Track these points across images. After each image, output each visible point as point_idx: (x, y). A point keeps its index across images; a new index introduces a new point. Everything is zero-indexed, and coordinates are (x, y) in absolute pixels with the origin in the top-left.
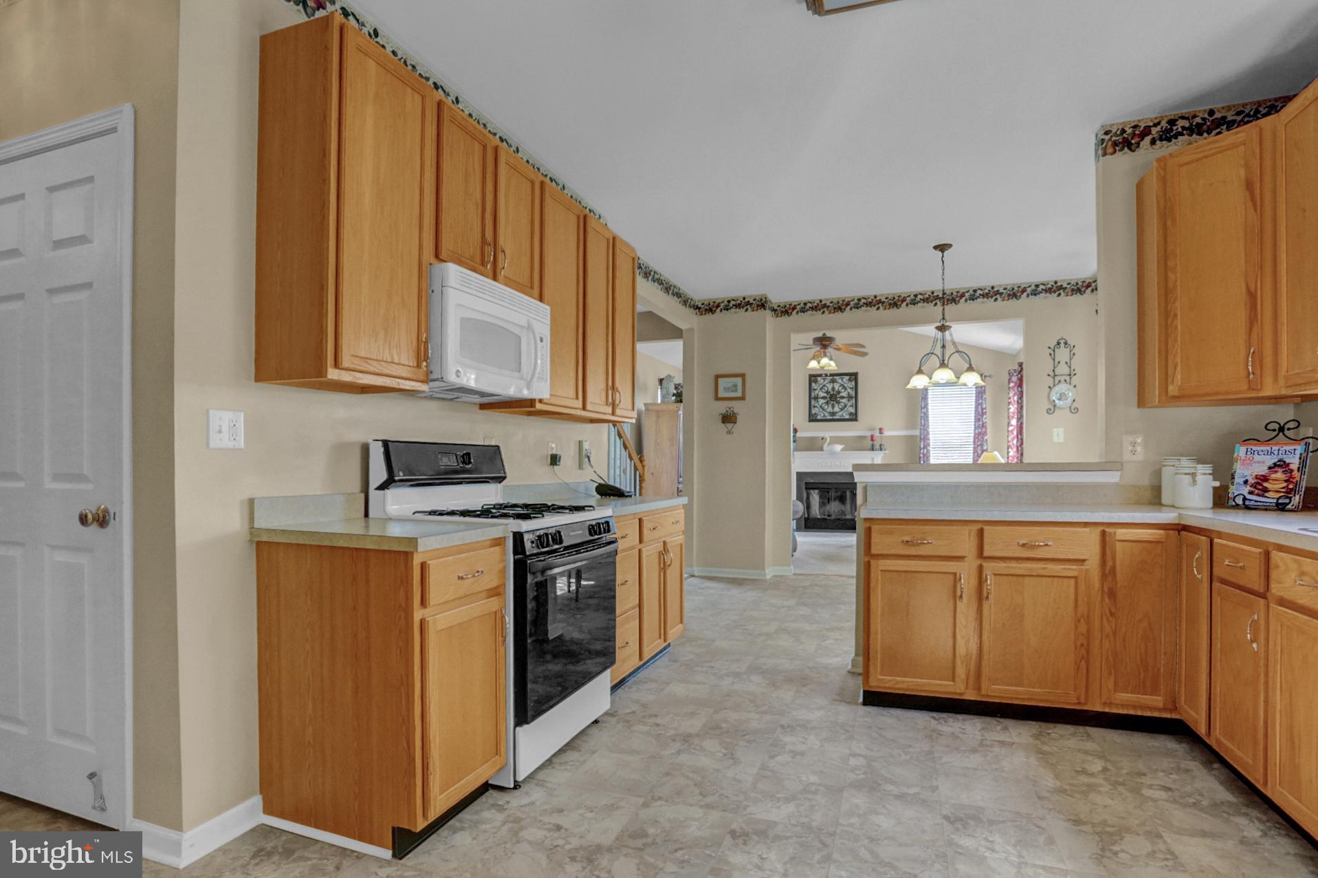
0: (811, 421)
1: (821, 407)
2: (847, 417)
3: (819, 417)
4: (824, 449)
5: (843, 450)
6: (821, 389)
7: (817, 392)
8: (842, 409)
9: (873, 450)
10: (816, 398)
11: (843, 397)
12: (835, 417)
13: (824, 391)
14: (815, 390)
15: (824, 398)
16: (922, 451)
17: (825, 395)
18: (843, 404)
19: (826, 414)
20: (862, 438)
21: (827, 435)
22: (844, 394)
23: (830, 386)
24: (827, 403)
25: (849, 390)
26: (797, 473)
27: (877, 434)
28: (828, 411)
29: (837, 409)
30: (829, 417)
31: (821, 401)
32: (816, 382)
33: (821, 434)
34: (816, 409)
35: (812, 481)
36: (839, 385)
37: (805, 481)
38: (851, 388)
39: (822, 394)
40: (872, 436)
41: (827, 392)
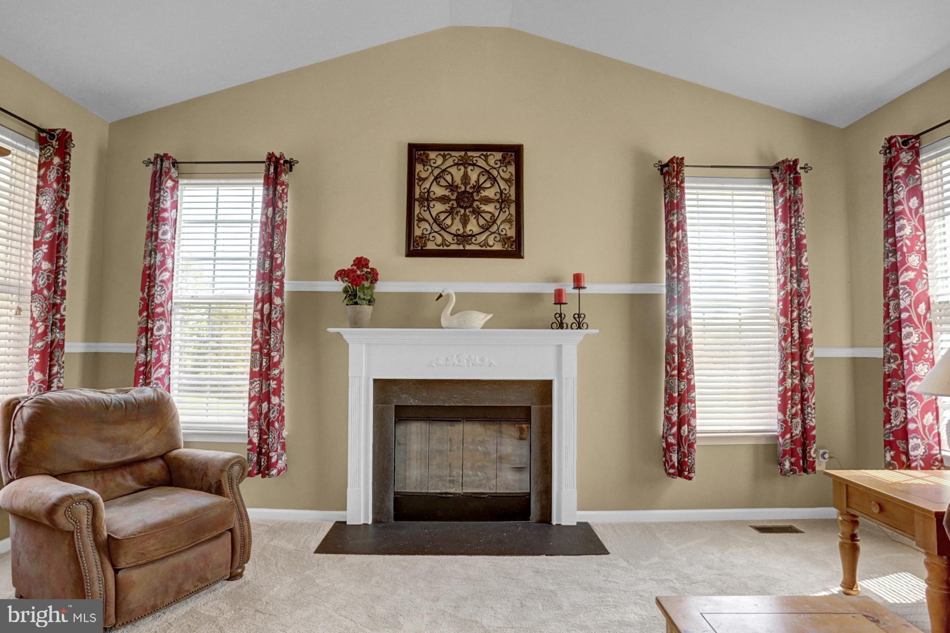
0: (410, 253)
1: (435, 221)
2: (498, 247)
3: (431, 246)
4: (444, 322)
5: (486, 326)
6: (436, 178)
7: (427, 185)
8: (485, 228)
9: (561, 326)
10: (426, 199)
11: (487, 201)
12: (468, 247)
13: (443, 183)
14: (424, 180)
15: (443, 199)
16: (676, 331)
17: (447, 193)
18: (488, 217)
19: (449, 238)
20: (533, 298)
21: (451, 289)
22: (490, 193)
23: (457, 174)
24: (451, 212)
25: (503, 185)
26: (375, 381)
27: (569, 288)
28: (453, 230)
29: (473, 226)
30: (454, 247)
31: (438, 207)
32: (425, 162)
33: (435, 288)
34: (424, 225)
35: (412, 402)
36: (478, 171)
37: (396, 402)
38: (506, 180)
39: (438, 191)
40: (559, 294)
41: (452, 187)
